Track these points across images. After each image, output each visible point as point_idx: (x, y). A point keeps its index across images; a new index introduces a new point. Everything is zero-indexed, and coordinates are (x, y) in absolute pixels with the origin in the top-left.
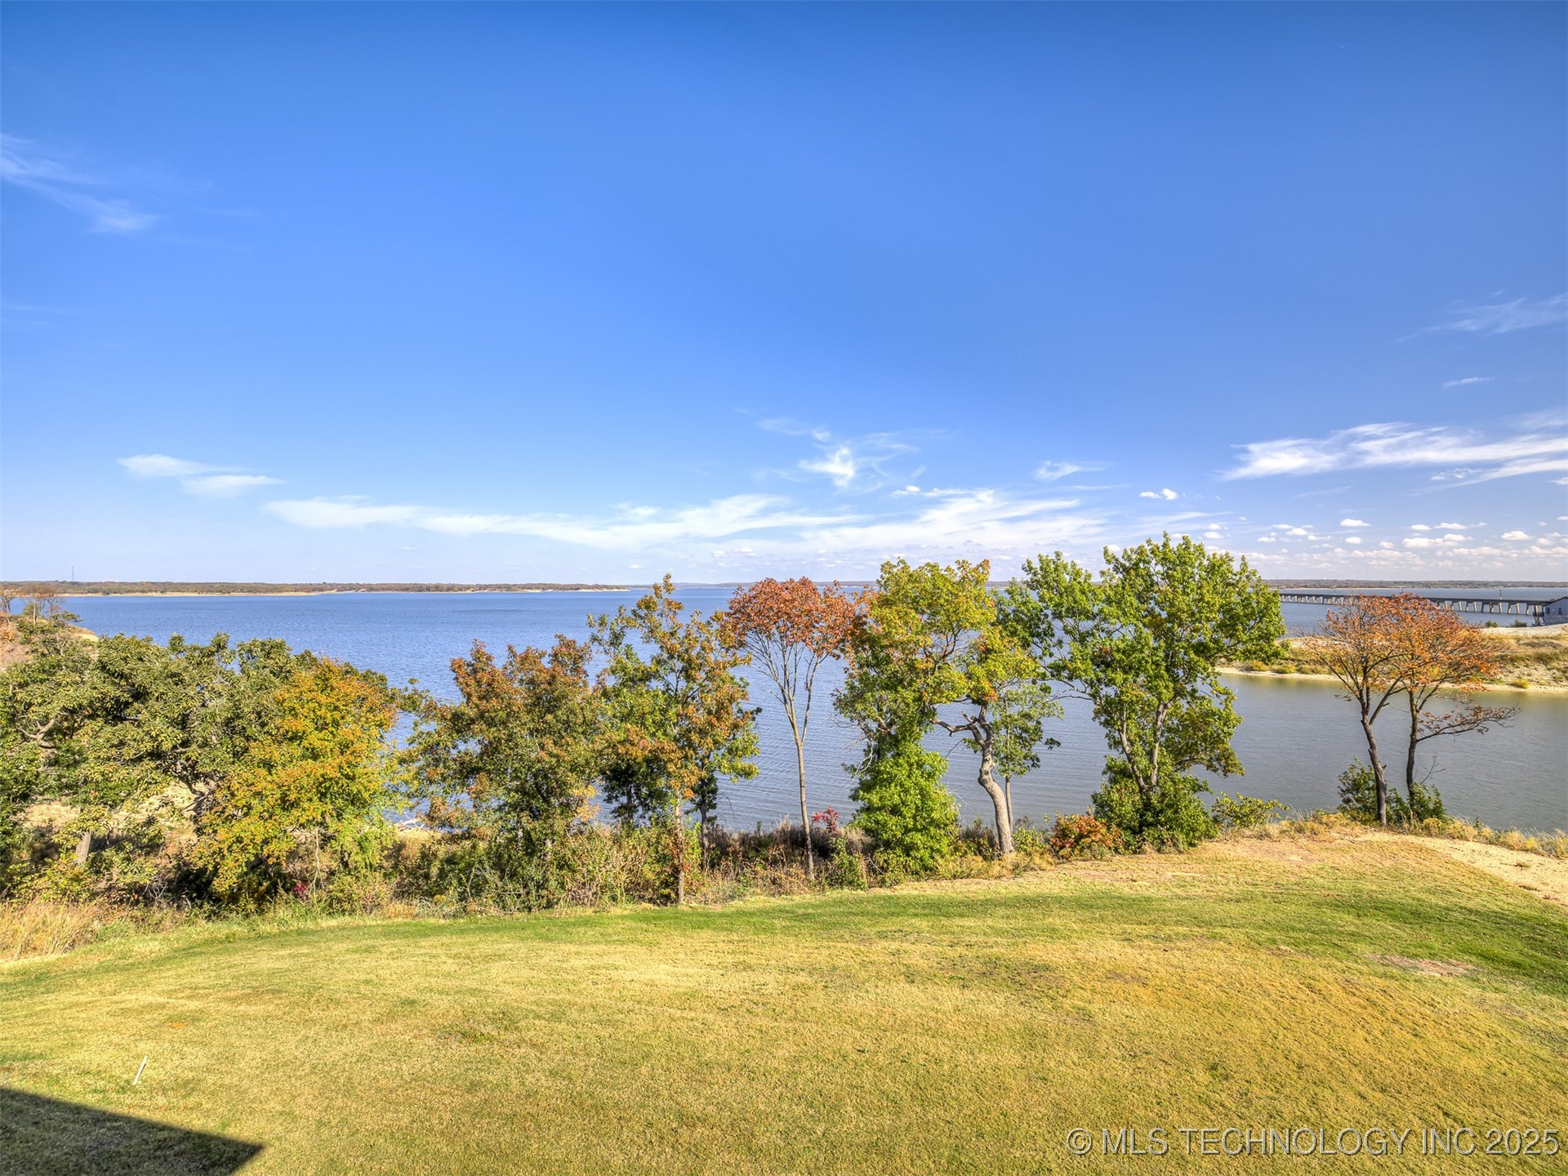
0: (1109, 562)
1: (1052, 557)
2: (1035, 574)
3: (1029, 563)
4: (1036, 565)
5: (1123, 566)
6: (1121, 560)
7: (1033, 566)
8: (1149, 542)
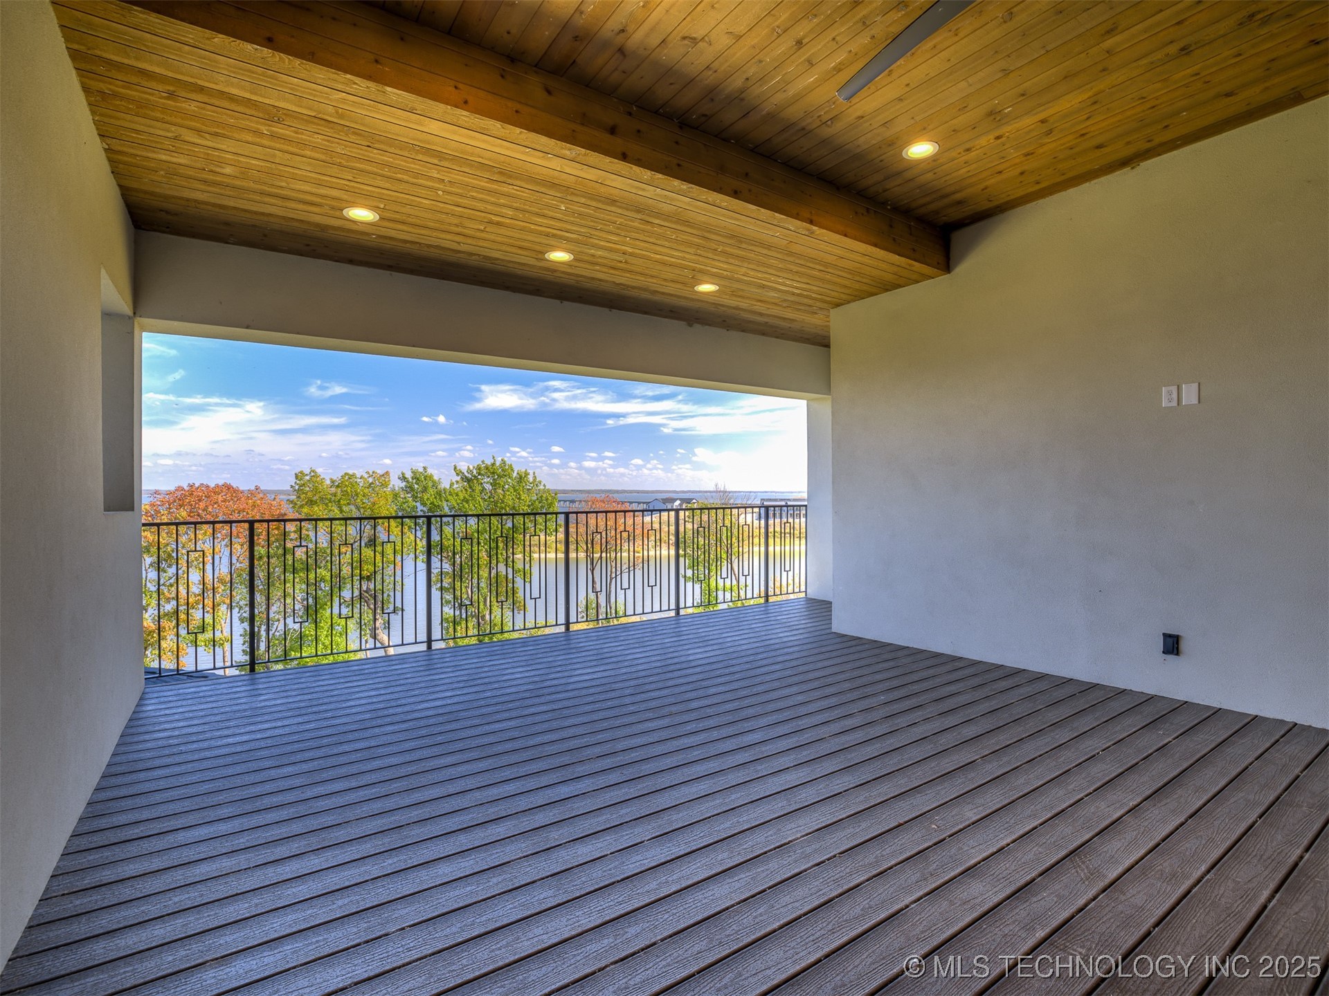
0: (458, 474)
1: (421, 470)
2: (408, 482)
3: (403, 474)
4: (409, 475)
5: (466, 477)
6: (466, 474)
7: (406, 476)
8: (483, 462)
